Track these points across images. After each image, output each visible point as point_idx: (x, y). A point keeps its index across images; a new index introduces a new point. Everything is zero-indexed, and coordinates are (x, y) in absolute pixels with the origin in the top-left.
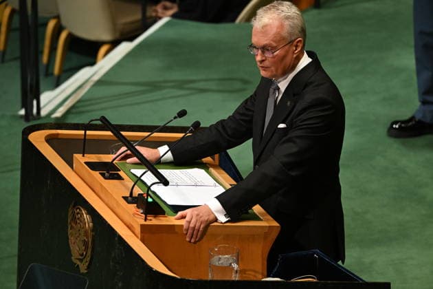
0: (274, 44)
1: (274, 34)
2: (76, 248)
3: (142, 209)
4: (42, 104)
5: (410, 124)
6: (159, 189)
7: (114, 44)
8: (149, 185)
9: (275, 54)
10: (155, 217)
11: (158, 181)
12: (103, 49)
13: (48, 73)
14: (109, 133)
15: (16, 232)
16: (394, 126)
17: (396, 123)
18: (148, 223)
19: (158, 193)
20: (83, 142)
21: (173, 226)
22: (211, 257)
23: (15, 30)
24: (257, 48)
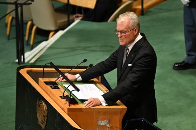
0: (126, 30)
1: (126, 26)
2: (40, 118)
3: (68, 101)
4: (25, 57)
5: (183, 64)
6: (75, 93)
7: (56, 31)
8: (71, 91)
9: (126, 34)
10: (74, 105)
11: (75, 89)
12: (51, 34)
13: (28, 44)
14: (54, 69)
15: (14, 112)
16: (176, 65)
17: (176, 64)
18: (71, 107)
19: (75, 95)
20: (42, 73)
21: (81, 109)
22: (98, 121)
23: (14, 26)
24: (119, 31)
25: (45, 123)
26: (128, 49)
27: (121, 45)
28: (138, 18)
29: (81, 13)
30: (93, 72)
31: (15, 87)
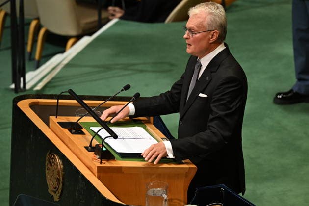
2: (51, 183)
3: (99, 155)
4: (27, 80)
5: (290, 95)
6: (111, 141)
7: (78, 38)
10: (107, 161)
11: (110, 135)
13: (31, 59)
14: (75, 101)
15: (8, 172)
16: (278, 96)
17: (279, 94)
18: (103, 165)
19: (109, 144)
20: (56, 108)
21: (121, 168)
22: (148, 189)
23: (7, 28)
25: (60, 191)
31: (10, 130)
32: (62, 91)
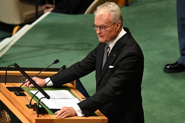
0: (106, 25)
3: (36, 111)
5: (176, 66)
6: (45, 101)
7: (21, 26)
8: (40, 99)
9: (106, 30)
10: (43, 115)
11: (44, 97)
12: (16, 29)
14: (19, 72)
16: (167, 67)
17: (168, 65)
18: (39, 118)
19: (44, 103)
20: (5, 76)
21: (52, 120)
24: (97, 27)
26: (109, 48)
27: (101, 42)
28: (120, 10)
29: (52, 4)
30: (67, 75)
32: (9, 65)
